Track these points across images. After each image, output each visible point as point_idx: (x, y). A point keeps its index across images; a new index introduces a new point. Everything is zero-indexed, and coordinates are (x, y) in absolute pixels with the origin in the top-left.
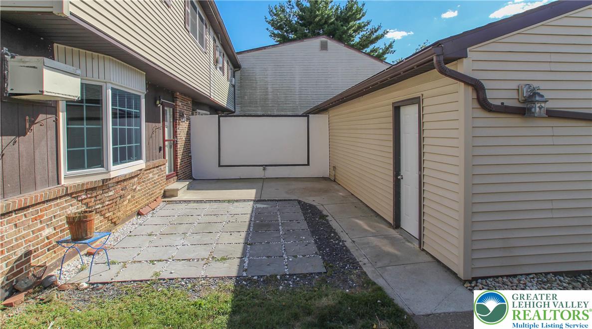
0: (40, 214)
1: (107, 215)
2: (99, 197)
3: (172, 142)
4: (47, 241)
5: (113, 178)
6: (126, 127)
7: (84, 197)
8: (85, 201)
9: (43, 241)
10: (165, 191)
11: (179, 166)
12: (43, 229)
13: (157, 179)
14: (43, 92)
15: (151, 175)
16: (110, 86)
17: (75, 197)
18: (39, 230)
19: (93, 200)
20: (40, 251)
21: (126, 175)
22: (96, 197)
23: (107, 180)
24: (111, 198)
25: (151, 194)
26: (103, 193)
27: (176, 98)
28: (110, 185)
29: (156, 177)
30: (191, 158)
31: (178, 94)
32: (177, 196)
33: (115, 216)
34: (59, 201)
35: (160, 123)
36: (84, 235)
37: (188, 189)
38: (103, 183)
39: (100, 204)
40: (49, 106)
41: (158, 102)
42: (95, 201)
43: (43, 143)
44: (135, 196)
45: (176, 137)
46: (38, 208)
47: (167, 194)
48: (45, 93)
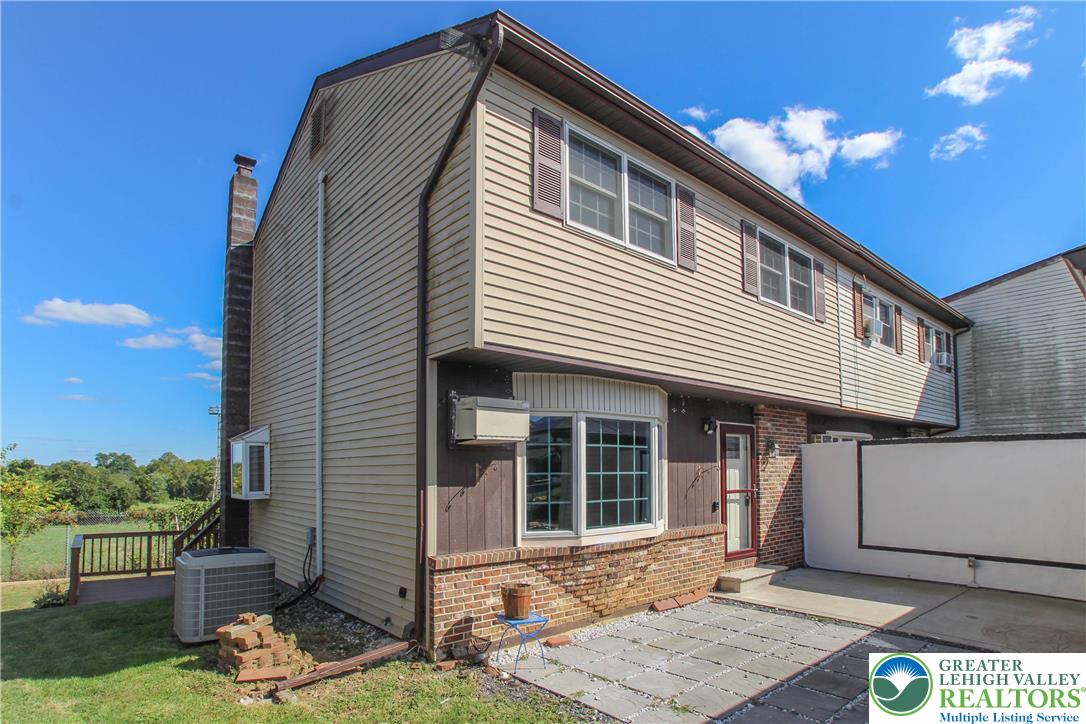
0: (483, 578)
1: (586, 598)
2: (567, 571)
3: (750, 494)
4: (492, 612)
5: (588, 547)
6: (618, 473)
7: (545, 567)
8: (548, 573)
9: (487, 610)
10: (719, 580)
11: (762, 539)
12: (487, 596)
13: (700, 557)
14: (475, 436)
15: (684, 550)
16: (584, 416)
17: (533, 566)
18: (483, 597)
19: (560, 573)
20: (483, 621)
21: (612, 545)
22: (564, 569)
23: (577, 548)
24: (589, 575)
25: (685, 581)
26: (574, 566)
27: (759, 415)
28: (585, 556)
29: (699, 553)
30: (803, 526)
31: (762, 406)
32: (738, 592)
33: (599, 602)
34: (509, 567)
35: (715, 461)
36: (514, 614)
37: (771, 583)
38: (572, 551)
39: (573, 580)
40: (504, 450)
41: (706, 427)
42: (562, 575)
43: (497, 494)
44: (645, 578)
45: (758, 485)
46: (483, 571)
47: (723, 585)
48: (478, 438)
